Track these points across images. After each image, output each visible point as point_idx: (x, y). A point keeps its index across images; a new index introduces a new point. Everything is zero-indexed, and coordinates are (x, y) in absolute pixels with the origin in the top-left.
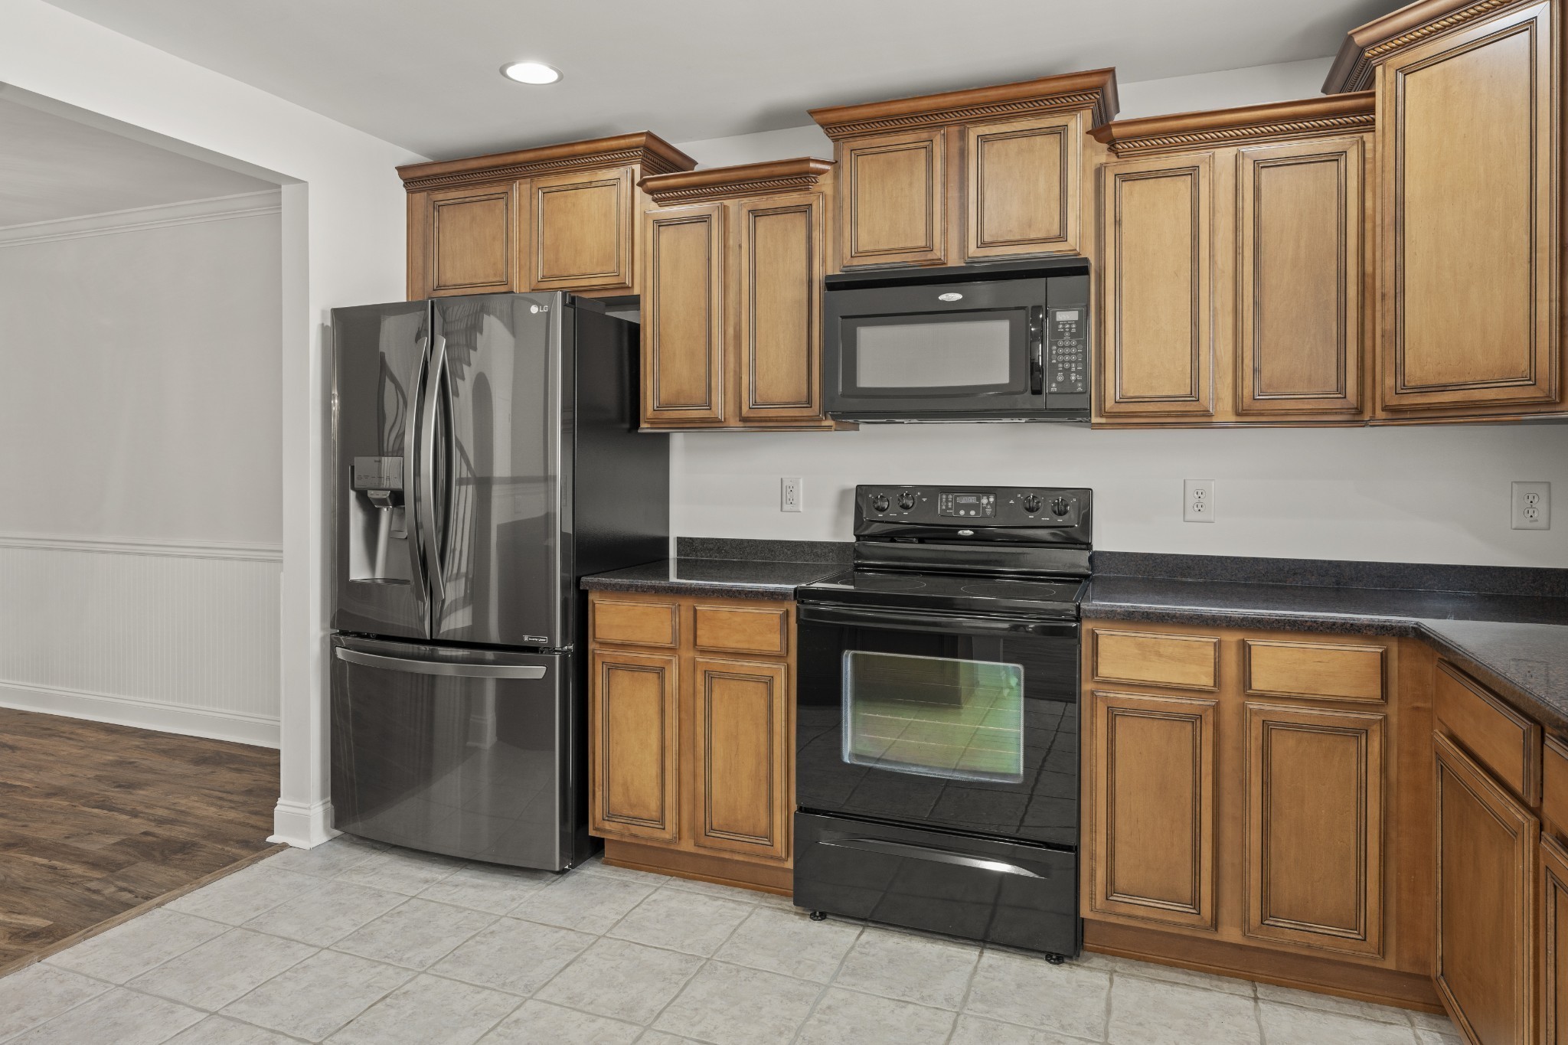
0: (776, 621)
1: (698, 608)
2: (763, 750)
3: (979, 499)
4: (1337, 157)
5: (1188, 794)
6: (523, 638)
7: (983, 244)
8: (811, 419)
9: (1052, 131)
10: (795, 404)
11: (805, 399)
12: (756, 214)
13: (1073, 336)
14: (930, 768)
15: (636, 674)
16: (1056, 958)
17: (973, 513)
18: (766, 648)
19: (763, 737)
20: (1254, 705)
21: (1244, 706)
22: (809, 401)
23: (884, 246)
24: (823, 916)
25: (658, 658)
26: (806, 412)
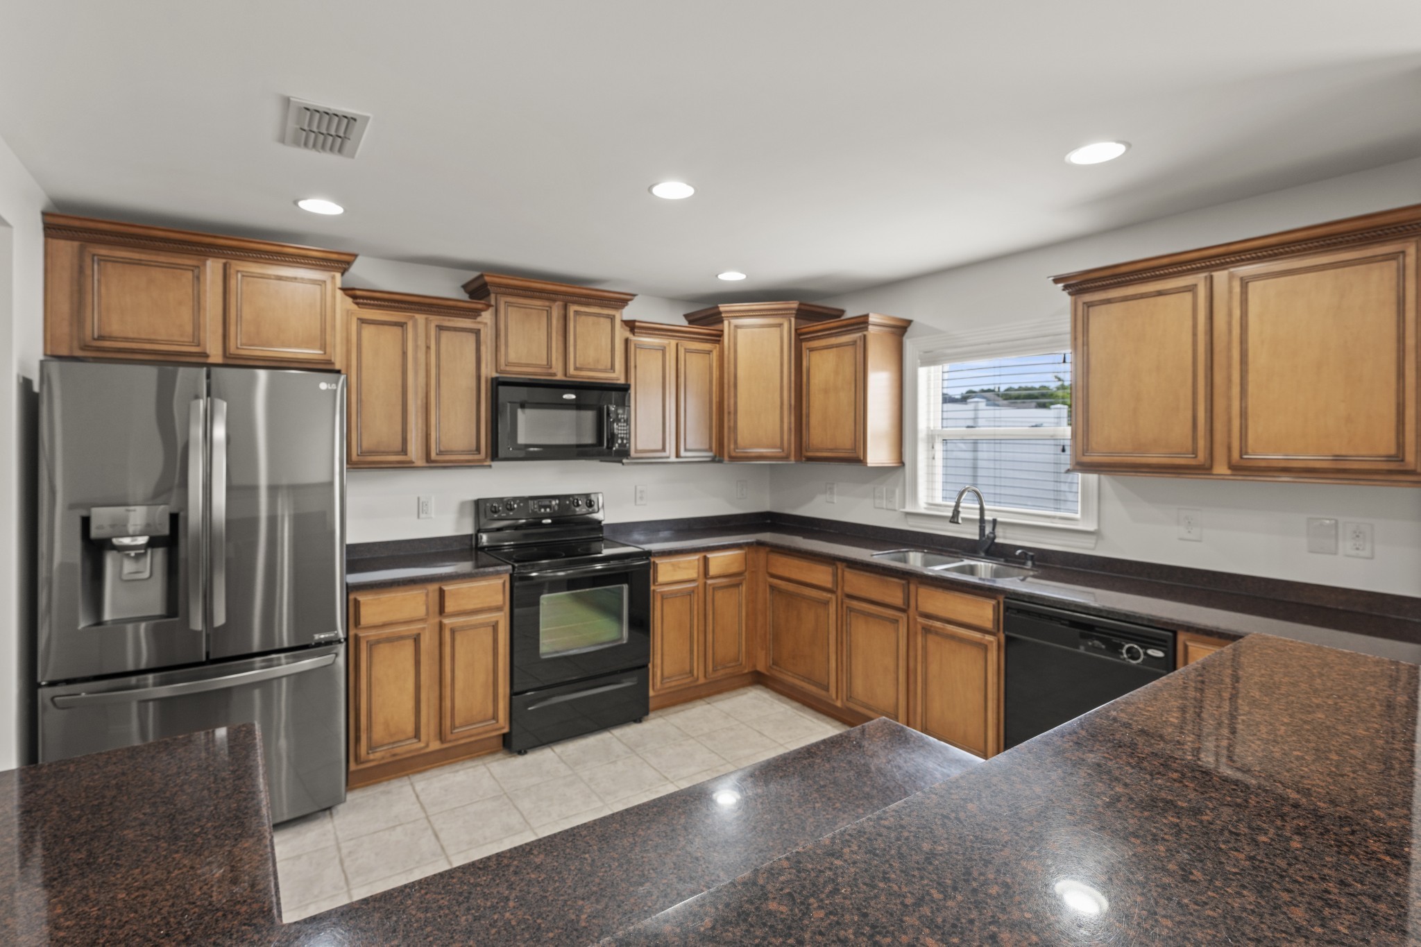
0: (501, 587)
1: (445, 588)
2: (491, 667)
3: (550, 502)
4: (709, 352)
5: (689, 626)
6: (313, 637)
7: (576, 369)
8: (479, 461)
9: (608, 316)
10: (469, 452)
11: (474, 448)
12: (440, 328)
13: (624, 422)
14: (580, 648)
15: (396, 643)
16: (638, 720)
17: (548, 510)
18: (494, 604)
19: (490, 659)
20: (709, 582)
21: (705, 583)
22: (478, 450)
23: (523, 361)
24: (525, 753)
25: (414, 628)
26: (476, 457)
